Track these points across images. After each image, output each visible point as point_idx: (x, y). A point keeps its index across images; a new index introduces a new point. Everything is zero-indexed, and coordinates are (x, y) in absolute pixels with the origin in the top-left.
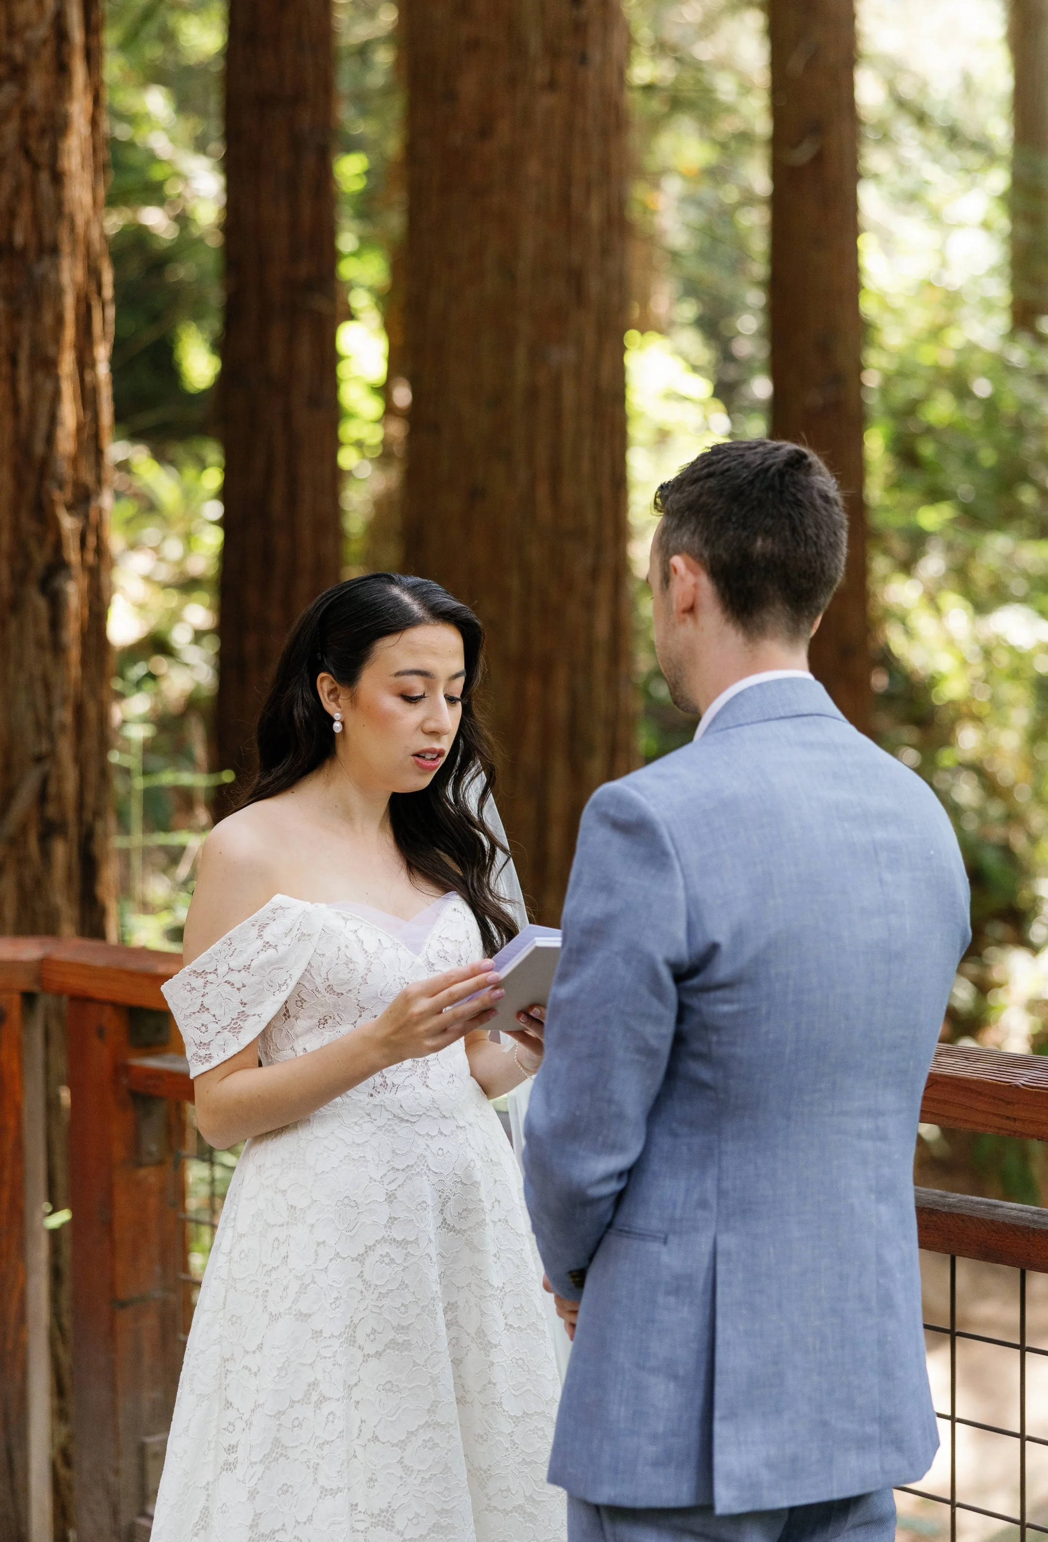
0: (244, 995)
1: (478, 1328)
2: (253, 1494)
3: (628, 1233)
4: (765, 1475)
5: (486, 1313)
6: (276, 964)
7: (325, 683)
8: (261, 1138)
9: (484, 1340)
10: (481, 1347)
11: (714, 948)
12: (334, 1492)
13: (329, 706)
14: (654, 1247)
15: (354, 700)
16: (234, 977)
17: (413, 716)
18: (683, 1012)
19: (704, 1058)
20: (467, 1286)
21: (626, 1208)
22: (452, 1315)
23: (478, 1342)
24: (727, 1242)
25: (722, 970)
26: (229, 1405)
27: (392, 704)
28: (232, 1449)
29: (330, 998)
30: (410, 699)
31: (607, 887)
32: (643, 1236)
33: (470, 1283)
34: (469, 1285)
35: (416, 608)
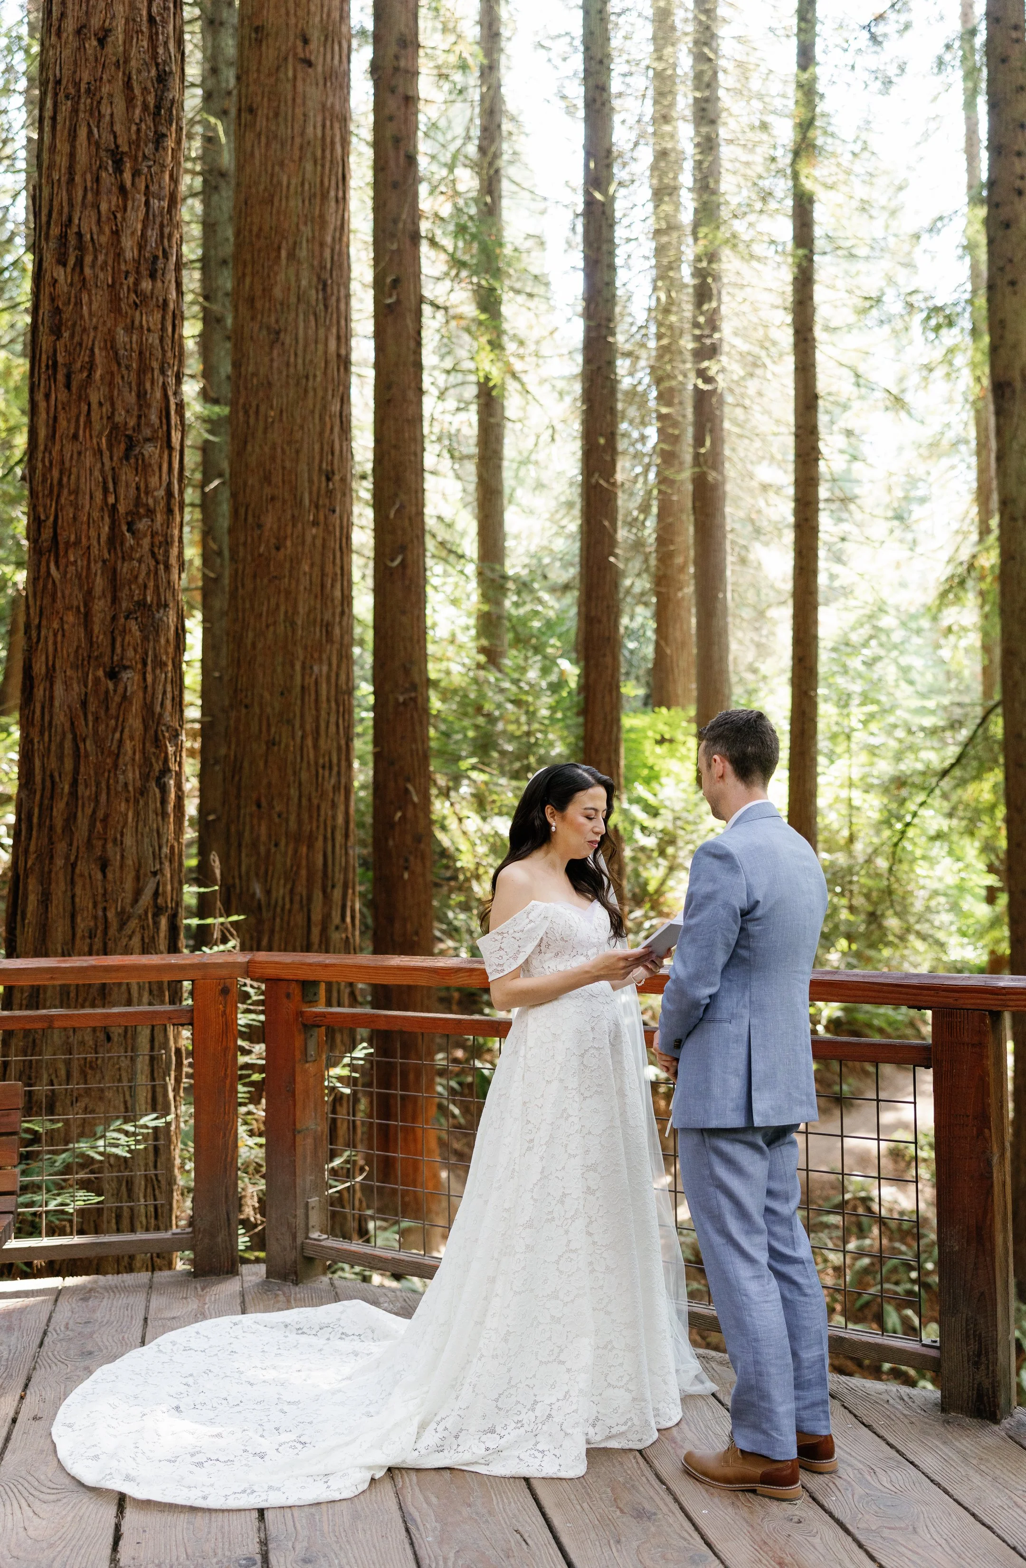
0: (520, 943)
2: (542, 1158)
3: (713, 1021)
4: (771, 1113)
6: (533, 930)
7: (549, 810)
8: (534, 1006)
11: (758, 902)
12: (575, 1156)
13: (550, 820)
14: (726, 1025)
15: (563, 818)
16: (517, 935)
17: (589, 825)
18: (742, 929)
19: (747, 948)
21: (710, 1011)
24: (754, 1021)
25: (759, 913)
26: (528, 1122)
27: (583, 820)
28: (532, 1141)
29: (562, 943)
30: (589, 818)
31: (713, 880)
32: (720, 1021)
35: (590, 778)
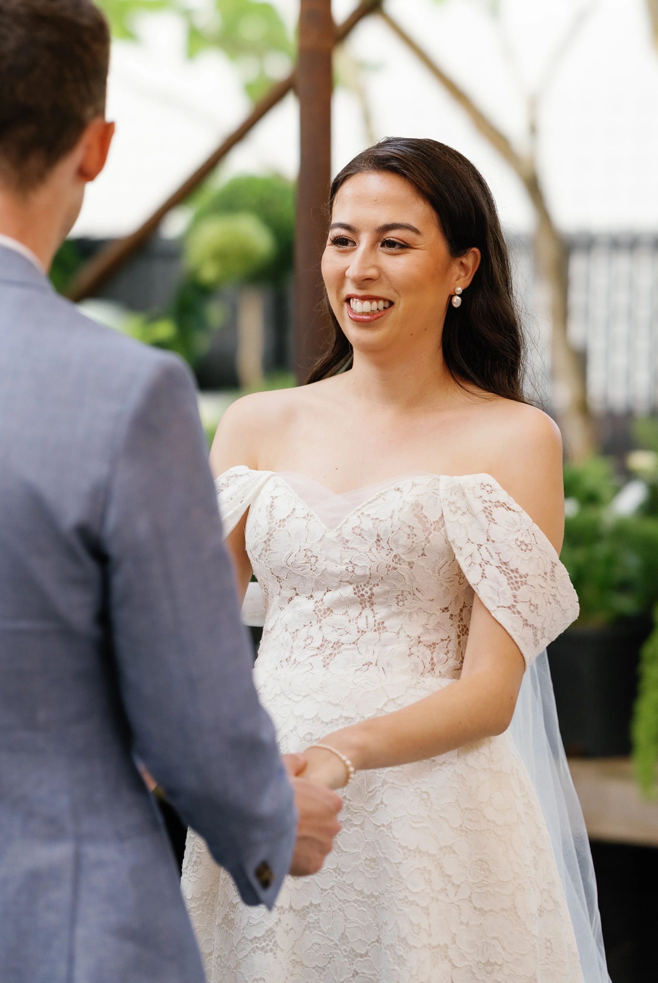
1: (342, 934)
5: (349, 919)
9: (347, 947)
10: (345, 954)
20: (331, 889)
22: (315, 917)
23: (342, 949)
33: (333, 886)
34: (332, 888)
